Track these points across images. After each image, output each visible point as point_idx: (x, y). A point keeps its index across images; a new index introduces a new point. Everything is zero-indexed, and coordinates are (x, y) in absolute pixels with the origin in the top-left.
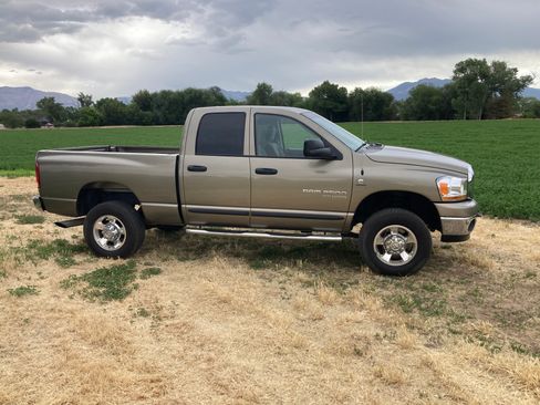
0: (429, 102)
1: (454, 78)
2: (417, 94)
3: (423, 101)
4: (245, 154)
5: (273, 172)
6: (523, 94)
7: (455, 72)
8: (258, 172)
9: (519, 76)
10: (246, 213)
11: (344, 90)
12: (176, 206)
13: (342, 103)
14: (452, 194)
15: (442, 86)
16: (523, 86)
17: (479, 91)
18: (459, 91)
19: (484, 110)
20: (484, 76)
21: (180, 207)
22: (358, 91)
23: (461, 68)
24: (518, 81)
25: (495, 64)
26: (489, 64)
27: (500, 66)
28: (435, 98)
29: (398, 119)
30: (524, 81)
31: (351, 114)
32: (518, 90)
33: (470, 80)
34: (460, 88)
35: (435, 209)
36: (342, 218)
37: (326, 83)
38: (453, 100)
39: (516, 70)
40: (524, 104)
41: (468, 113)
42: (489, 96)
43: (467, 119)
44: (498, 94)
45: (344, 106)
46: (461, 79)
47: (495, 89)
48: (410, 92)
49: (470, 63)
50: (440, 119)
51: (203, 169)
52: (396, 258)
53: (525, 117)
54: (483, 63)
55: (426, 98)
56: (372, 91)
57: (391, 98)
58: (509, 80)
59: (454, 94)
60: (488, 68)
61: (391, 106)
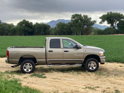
0: (63, 29)
1: (72, 20)
4: (61, 48)
5: (68, 51)
6: (94, 26)
7: (71, 18)
8: (64, 51)
9: (92, 20)
10: (62, 61)
11: (31, 23)
13: (31, 28)
14: (102, 55)
15: (67, 23)
16: (93, 24)
17: (80, 26)
18: (73, 25)
19: (82, 32)
20: (81, 20)
21: (46, 60)
22: (37, 24)
23: (73, 17)
24: (92, 22)
25: (84, 16)
26: (82, 16)
27: (86, 17)
28: (65, 27)
30: (94, 22)
31: (35, 32)
32: (92, 25)
33: (77, 21)
34: (74, 24)
35: (99, 58)
36: (82, 61)
37: (24, 20)
38: (72, 28)
39: (91, 18)
40: (94, 30)
41: (77, 33)
42: (83, 27)
43: (77, 35)
44: (86, 26)
45: (32, 29)
46: (74, 21)
47: (85, 25)
48: (57, 25)
49: (76, 15)
51: (52, 51)
52: (93, 68)
54: (80, 15)
55: (62, 27)
56: (42, 24)
57: (49, 27)
58: (89, 22)
59: (72, 26)
60: (82, 17)
61: (50, 30)
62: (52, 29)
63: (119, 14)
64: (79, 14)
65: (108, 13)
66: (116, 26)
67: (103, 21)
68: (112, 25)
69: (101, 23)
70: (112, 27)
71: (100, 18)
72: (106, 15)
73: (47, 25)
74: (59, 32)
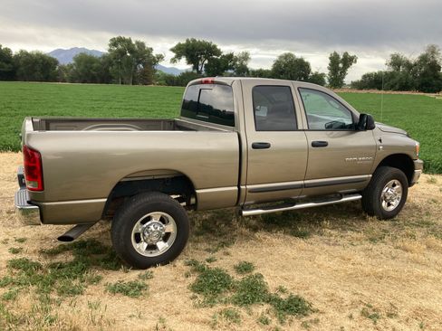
0: (91, 68)
1: (110, 50)
2: (81, 61)
3: (86, 67)
4: (300, 128)
6: (158, 67)
7: (110, 45)
8: (314, 145)
9: (154, 54)
11: (8, 51)
12: (236, 188)
13: (8, 62)
15: (99, 56)
16: (158, 62)
17: (129, 64)
18: (114, 61)
19: (134, 77)
20: (131, 51)
21: (239, 189)
22: (24, 54)
23: (114, 43)
24: (154, 57)
25: (138, 43)
26: (134, 43)
27: (141, 45)
28: (95, 65)
29: (64, 81)
30: (158, 58)
31: (18, 74)
32: (154, 64)
33: (122, 53)
34: (115, 59)
38: (110, 68)
39: (152, 49)
41: (122, 79)
42: (136, 68)
43: (122, 83)
44: (141, 66)
45: (10, 65)
46: (115, 52)
47: (139, 62)
48: (74, 58)
49: (121, 40)
50: (101, 83)
53: (160, 84)
54: (129, 41)
55: (88, 65)
56: (38, 54)
57: (56, 62)
58: (148, 56)
59: (110, 63)
60: (134, 45)
61: (57, 69)
62: (62, 67)
63: (209, 45)
64: (127, 37)
65: (187, 40)
66: (203, 69)
67: (179, 56)
68: (196, 67)
69: (173, 61)
70: (195, 71)
71: (173, 50)
72: (183, 45)
73: (50, 58)
74: (80, 76)
